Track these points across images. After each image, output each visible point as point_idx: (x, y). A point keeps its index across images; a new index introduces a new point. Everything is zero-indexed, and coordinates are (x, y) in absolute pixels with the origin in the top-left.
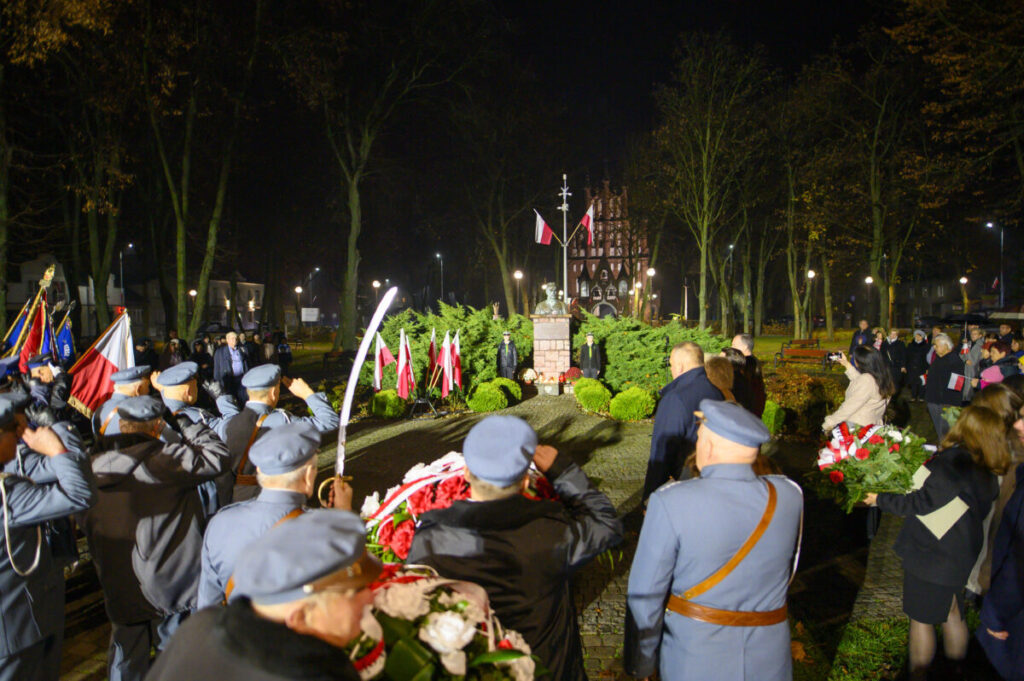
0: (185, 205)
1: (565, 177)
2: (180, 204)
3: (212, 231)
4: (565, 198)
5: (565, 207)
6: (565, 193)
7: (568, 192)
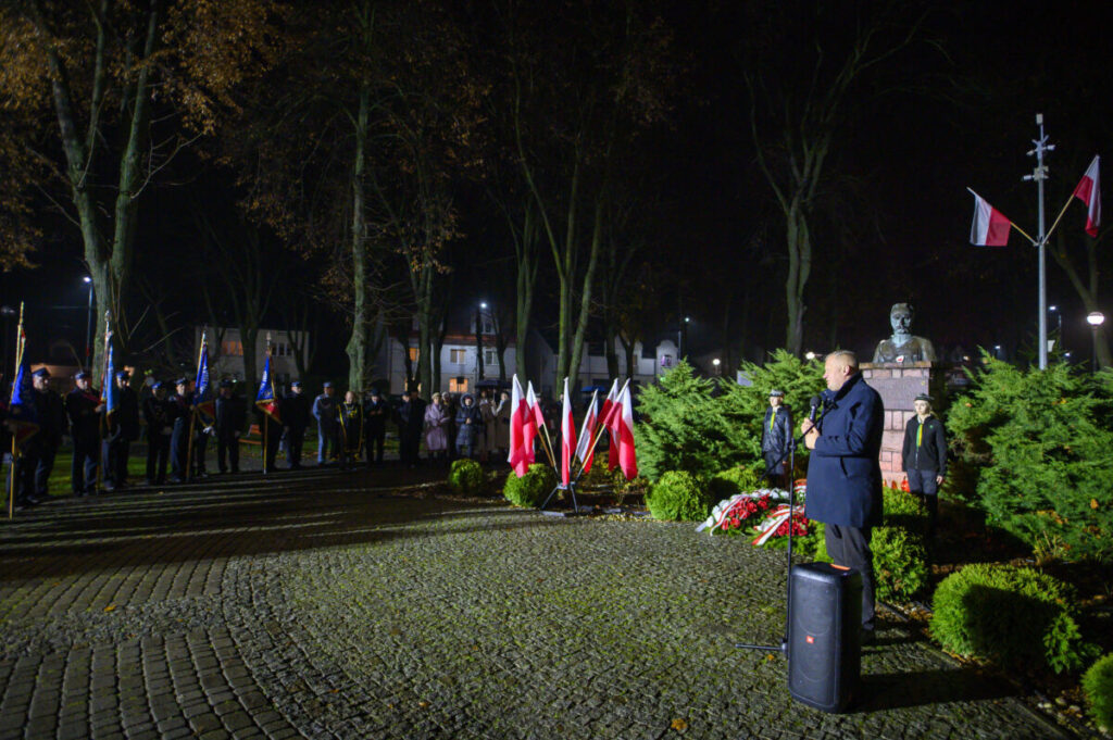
0: (568, 261)
1: (1039, 119)
2: (564, 262)
3: (587, 286)
4: (1040, 156)
5: (1040, 174)
6: (1040, 148)
7: (1048, 143)
